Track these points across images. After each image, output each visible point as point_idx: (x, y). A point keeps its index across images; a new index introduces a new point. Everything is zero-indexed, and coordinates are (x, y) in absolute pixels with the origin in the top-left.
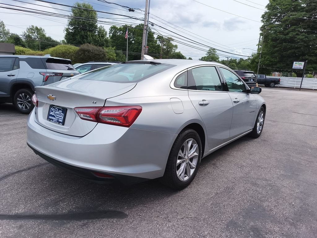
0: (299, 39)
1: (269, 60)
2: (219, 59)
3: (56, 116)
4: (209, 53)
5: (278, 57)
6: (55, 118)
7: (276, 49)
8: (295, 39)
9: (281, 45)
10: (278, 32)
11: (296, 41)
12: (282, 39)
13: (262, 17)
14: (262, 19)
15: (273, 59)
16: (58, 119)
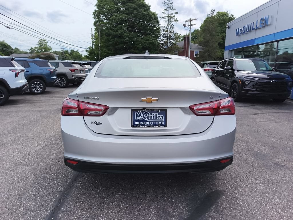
0: (125, 36)
1: (106, 52)
2: (52, 50)
3: (149, 120)
4: (40, 43)
5: (112, 50)
6: (147, 123)
7: (110, 43)
8: (123, 36)
9: (113, 40)
10: (110, 29)
11: (124, 37)
12: (114, 35)
13: (93, 14)
14: (93, 16)
15: (109, 51)
16: (154, 122)
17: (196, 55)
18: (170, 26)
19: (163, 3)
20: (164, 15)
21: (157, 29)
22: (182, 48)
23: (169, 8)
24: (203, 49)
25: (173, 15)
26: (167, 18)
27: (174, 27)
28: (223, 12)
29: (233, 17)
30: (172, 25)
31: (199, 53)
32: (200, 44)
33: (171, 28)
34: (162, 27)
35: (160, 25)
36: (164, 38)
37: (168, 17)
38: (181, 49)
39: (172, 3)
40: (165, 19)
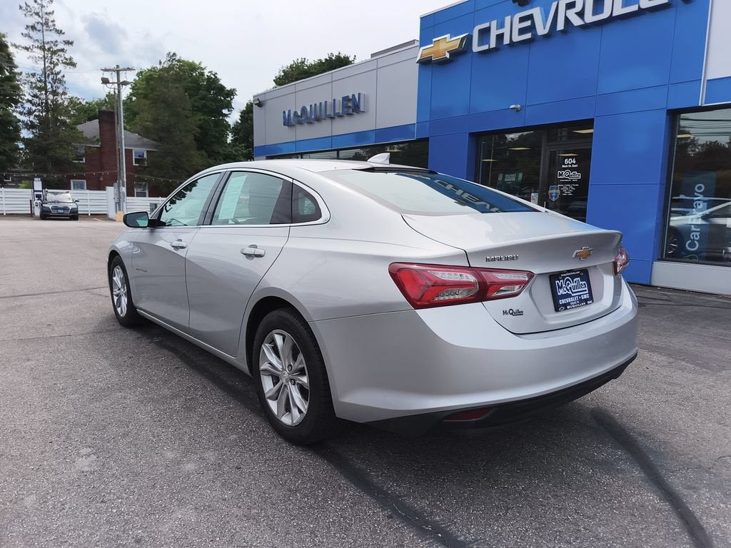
3: (573, 293)
6: (572, 299)
16: (578, 296)
17: (137, 161)
18: (51, 76)
19: (21, 7)
20: (28, 43)
21: (7, 77)
22: (98, 140)
23: (42, 24)
24: (156, 148)
25: (59, 47)
26: (39, 53)
27: (65, 79)
28: (191, 61)
29: (216, 77)
30: (58, 73)
31: (145, 156)
32: (145, 132)
33: (55, 81)
34: (24, 74)
35: (16, 67)
36: (34, 108)
37: (43, 48)
38: (93, 143)
39: (50, 13)
40: (32, 54)
